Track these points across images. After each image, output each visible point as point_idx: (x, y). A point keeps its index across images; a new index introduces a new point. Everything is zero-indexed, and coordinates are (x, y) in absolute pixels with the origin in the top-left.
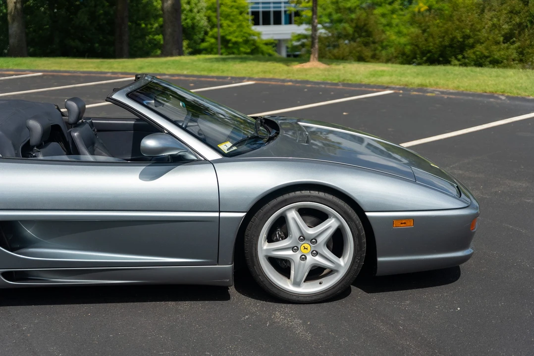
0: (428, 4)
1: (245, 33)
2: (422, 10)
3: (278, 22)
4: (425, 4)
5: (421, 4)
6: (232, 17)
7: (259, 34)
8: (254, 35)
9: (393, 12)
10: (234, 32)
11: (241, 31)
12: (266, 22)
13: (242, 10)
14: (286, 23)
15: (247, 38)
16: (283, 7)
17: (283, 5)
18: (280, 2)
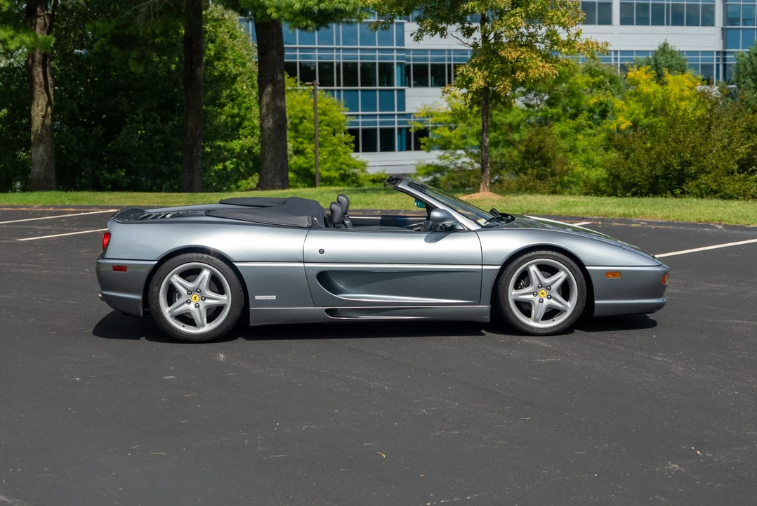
0: (631, 119)
1: (341, 163)
2: (623, 127)
3: (388, 146)
4: (627, 118)
5: (621, 119)
6: (320, 139)
7: (364, 165)
8: (355, 167)
9: (578, 129)
10: (325, 162)
11: (336, 161)
12: (369, 147)
13: (337, 127)
14: (401, 149)
15: (345, 171)
16: (396, 123)
17: (396, 119)
18: (393, 116)
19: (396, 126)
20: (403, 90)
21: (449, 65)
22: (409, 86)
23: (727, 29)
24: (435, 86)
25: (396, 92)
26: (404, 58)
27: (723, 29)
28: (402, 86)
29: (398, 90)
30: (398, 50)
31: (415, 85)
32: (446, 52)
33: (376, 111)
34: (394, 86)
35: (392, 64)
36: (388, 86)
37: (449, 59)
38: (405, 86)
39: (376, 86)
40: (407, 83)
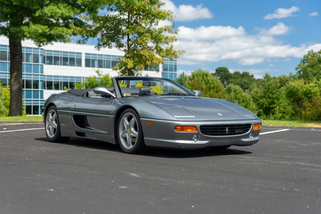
12: (28, 113)
16: (40, 103)
17: (40, 102)
18: (38, 101)
19: (40, 105)
20: (43, 91)
21: (61, 82)
22: (45, 89)
23: (164, 73)
24: (55, 89)
25: (40, 92)
26: (43, 78)
27: (162, 73)
28: (42, 89)
29: (41, 91)
30: (41, 75)
31: (47, 89)
32: (60, 77)
33: (31, 98)
34: (39, 89)
35: (38, 81)
36: (36, 89)
37: (61, 80)
38: (43, 89)
39: (31, 88)
40: (44, 88)
